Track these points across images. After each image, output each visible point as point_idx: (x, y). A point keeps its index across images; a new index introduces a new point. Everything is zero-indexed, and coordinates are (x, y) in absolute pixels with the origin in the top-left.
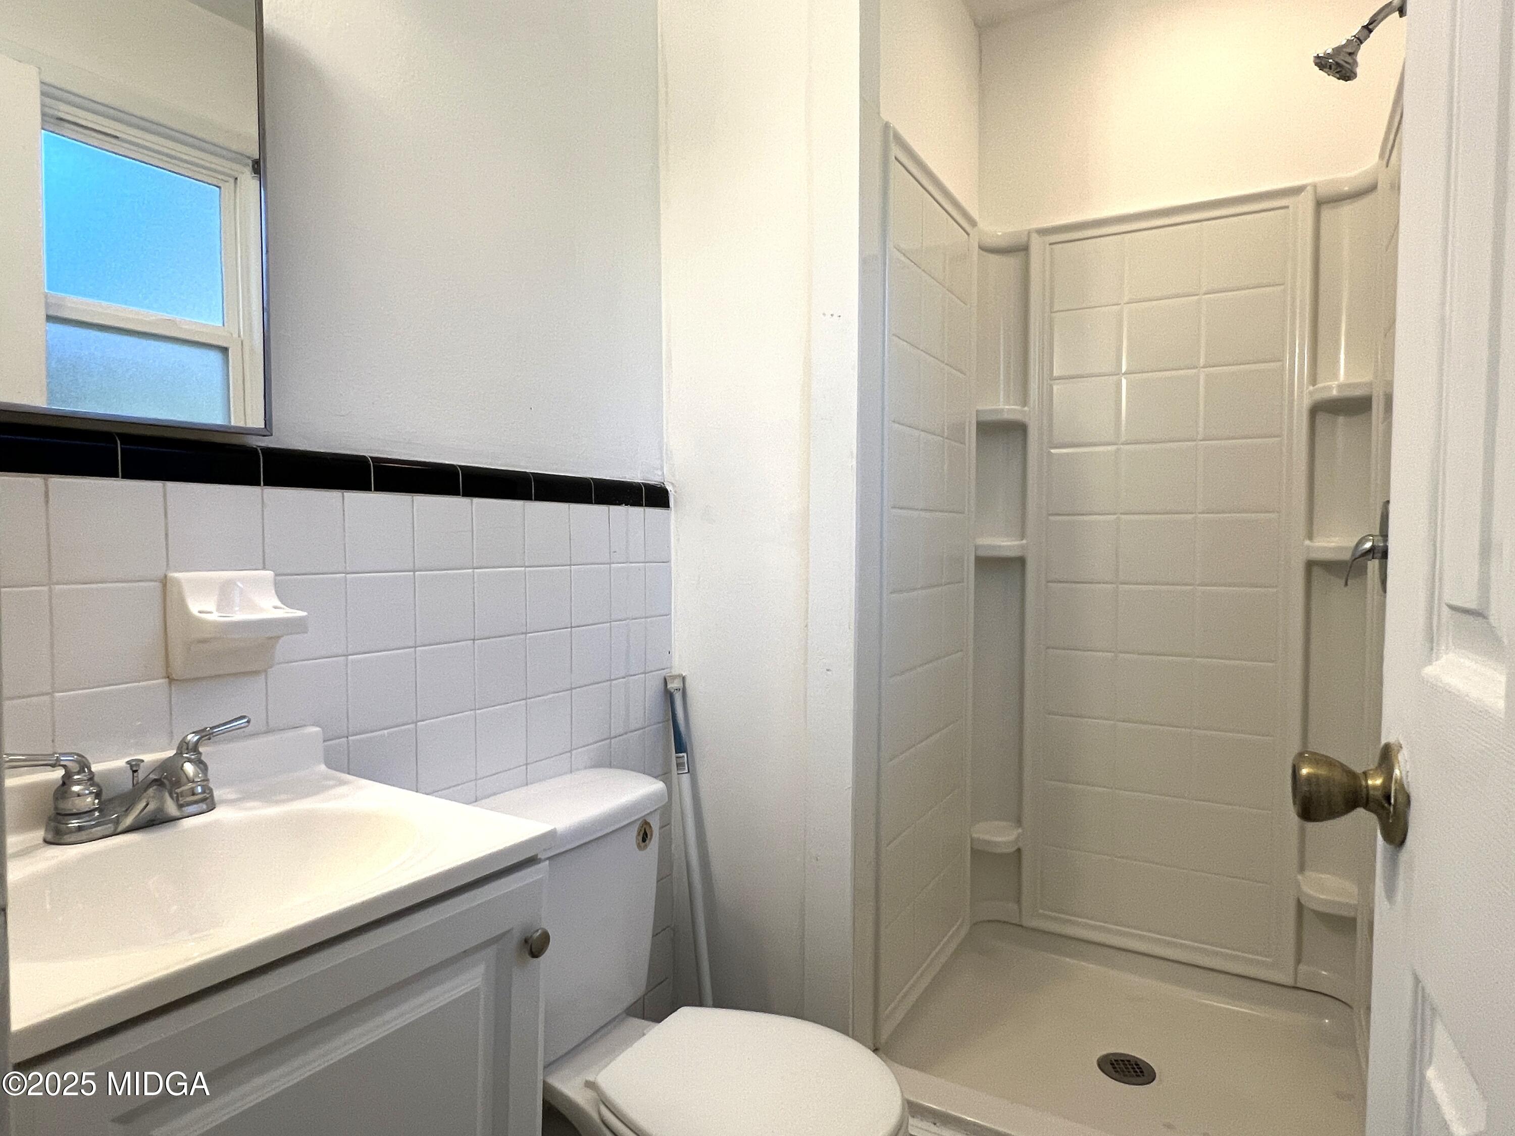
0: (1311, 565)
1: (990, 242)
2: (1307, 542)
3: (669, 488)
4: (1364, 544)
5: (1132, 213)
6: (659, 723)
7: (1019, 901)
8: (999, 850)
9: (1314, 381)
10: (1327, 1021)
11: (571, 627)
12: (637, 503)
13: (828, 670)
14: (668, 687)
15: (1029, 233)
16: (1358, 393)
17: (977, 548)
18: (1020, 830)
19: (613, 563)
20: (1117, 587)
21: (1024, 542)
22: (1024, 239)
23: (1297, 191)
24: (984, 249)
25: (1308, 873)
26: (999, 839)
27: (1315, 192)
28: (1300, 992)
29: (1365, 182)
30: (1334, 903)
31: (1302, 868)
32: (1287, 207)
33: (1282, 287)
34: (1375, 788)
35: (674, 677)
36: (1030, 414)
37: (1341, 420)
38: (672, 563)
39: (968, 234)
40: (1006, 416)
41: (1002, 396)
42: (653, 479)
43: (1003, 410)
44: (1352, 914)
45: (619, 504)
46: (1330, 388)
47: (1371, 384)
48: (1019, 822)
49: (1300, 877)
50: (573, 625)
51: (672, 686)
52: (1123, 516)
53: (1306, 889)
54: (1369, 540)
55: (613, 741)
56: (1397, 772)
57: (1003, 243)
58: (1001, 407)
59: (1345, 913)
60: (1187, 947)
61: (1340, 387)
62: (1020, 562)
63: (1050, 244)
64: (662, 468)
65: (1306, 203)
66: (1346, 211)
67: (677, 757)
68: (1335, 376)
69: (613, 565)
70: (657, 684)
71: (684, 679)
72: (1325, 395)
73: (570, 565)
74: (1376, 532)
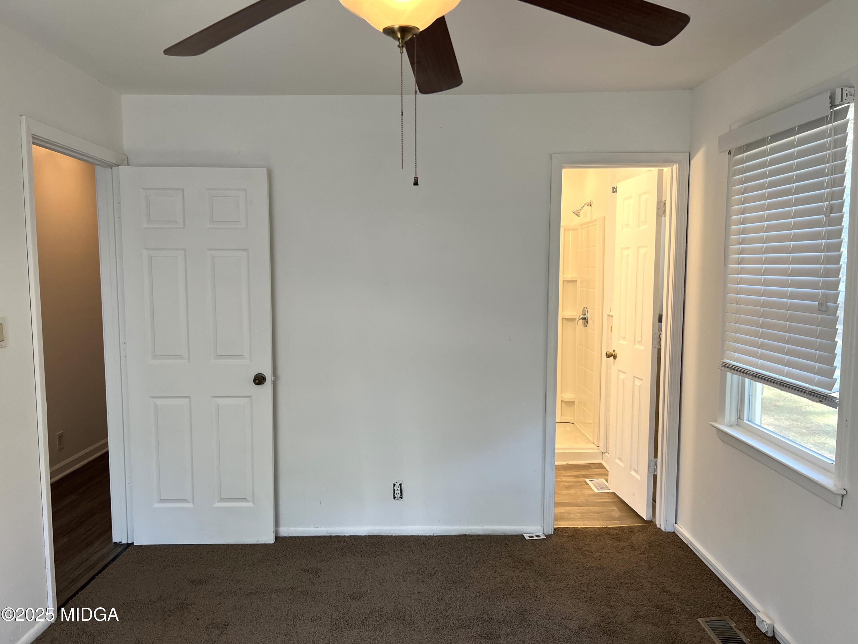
31: (562, 394)
74: (581, 314)
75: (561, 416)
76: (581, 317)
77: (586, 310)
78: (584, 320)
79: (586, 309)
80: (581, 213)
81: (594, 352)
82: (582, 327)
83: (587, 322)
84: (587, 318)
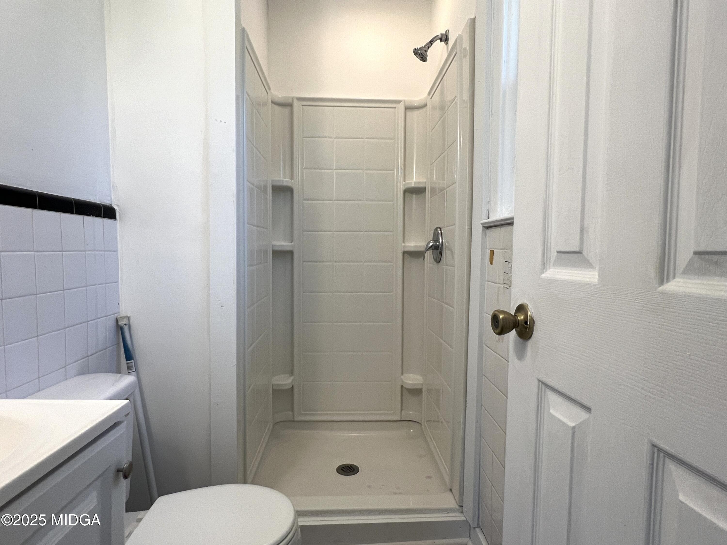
0: (404, 253)
1: (276, 100)
2: (403, 244)
3: (116, 208)
4: (430, 244)
5: (337, 98)
6: (114, 345)
7: (292, 411)
8: (285, 388)
9: (404, 181)
10: (412, 431)
11: (64, 290)
12: (98, 215)
13: (222, 306)
14: (119, 324)
15: (293, 98)
16: (421, 186)
17: (273, 246)
18: (293, 377)
19: (87, 251)
20: (333, 264)
21: (293, 243)
22: (290, 101)
23: (399, 102)
24: (273, 102)
25: (405, 375)
26: (285, 383)
27: (405, 104)
28: (403, 422)
29: (423, 103)
30: (414, 384)
31: (402, 374)
32: (395, 108)
33: (394, 140)
34: (521, 320)
35: (123, 318)
36: (295, 184)
37: (414, 196)
38: (119, 252)
39: (267, 93)
40: (285, 184)
41: (282, 174)
42: (106, 201)
43: (283, 181)
44: (420, 387)
45: (89, 215)
46: (412, 183)
47: (425, 182)
48: (292, 374)
49: (402, 377)
50: (65, 288)
51: (121, 323)
52: (335, 233)
53: (405, 381)
54: (431, 243)
55: (90, 357)
56: (529, 313)
57: (282, 101)
58: (282, 179)
59: (418, 387)
60: (362, 414)
61: (415, 183)
62: (291, 253)
63: (302, 106)
64: (111, 197)
65: (401, 107)
66: (416, 114)
67: (127, 363)
68: (413, 178)
69: (87, 252)
70: (112, 323)
71: (129, 318)
72: (410, 186)
73: (62, 251)
74: (432, 240)
75: (402, 410)
76: (431, 244)
77: (440, 232)
78: (435, 251)
79: (439, 230)
80: (430, 53)
81: (453, 307)
82: (434, 264)
83: (441, 253)
84: (440, 246)
